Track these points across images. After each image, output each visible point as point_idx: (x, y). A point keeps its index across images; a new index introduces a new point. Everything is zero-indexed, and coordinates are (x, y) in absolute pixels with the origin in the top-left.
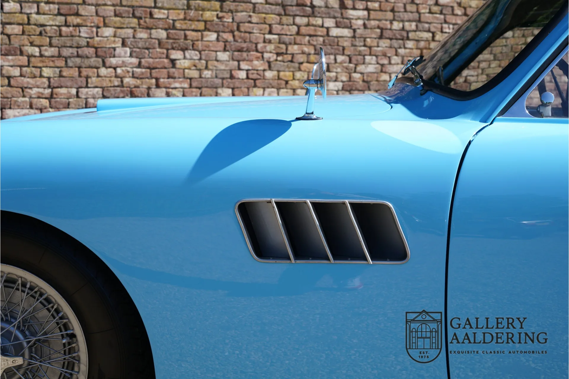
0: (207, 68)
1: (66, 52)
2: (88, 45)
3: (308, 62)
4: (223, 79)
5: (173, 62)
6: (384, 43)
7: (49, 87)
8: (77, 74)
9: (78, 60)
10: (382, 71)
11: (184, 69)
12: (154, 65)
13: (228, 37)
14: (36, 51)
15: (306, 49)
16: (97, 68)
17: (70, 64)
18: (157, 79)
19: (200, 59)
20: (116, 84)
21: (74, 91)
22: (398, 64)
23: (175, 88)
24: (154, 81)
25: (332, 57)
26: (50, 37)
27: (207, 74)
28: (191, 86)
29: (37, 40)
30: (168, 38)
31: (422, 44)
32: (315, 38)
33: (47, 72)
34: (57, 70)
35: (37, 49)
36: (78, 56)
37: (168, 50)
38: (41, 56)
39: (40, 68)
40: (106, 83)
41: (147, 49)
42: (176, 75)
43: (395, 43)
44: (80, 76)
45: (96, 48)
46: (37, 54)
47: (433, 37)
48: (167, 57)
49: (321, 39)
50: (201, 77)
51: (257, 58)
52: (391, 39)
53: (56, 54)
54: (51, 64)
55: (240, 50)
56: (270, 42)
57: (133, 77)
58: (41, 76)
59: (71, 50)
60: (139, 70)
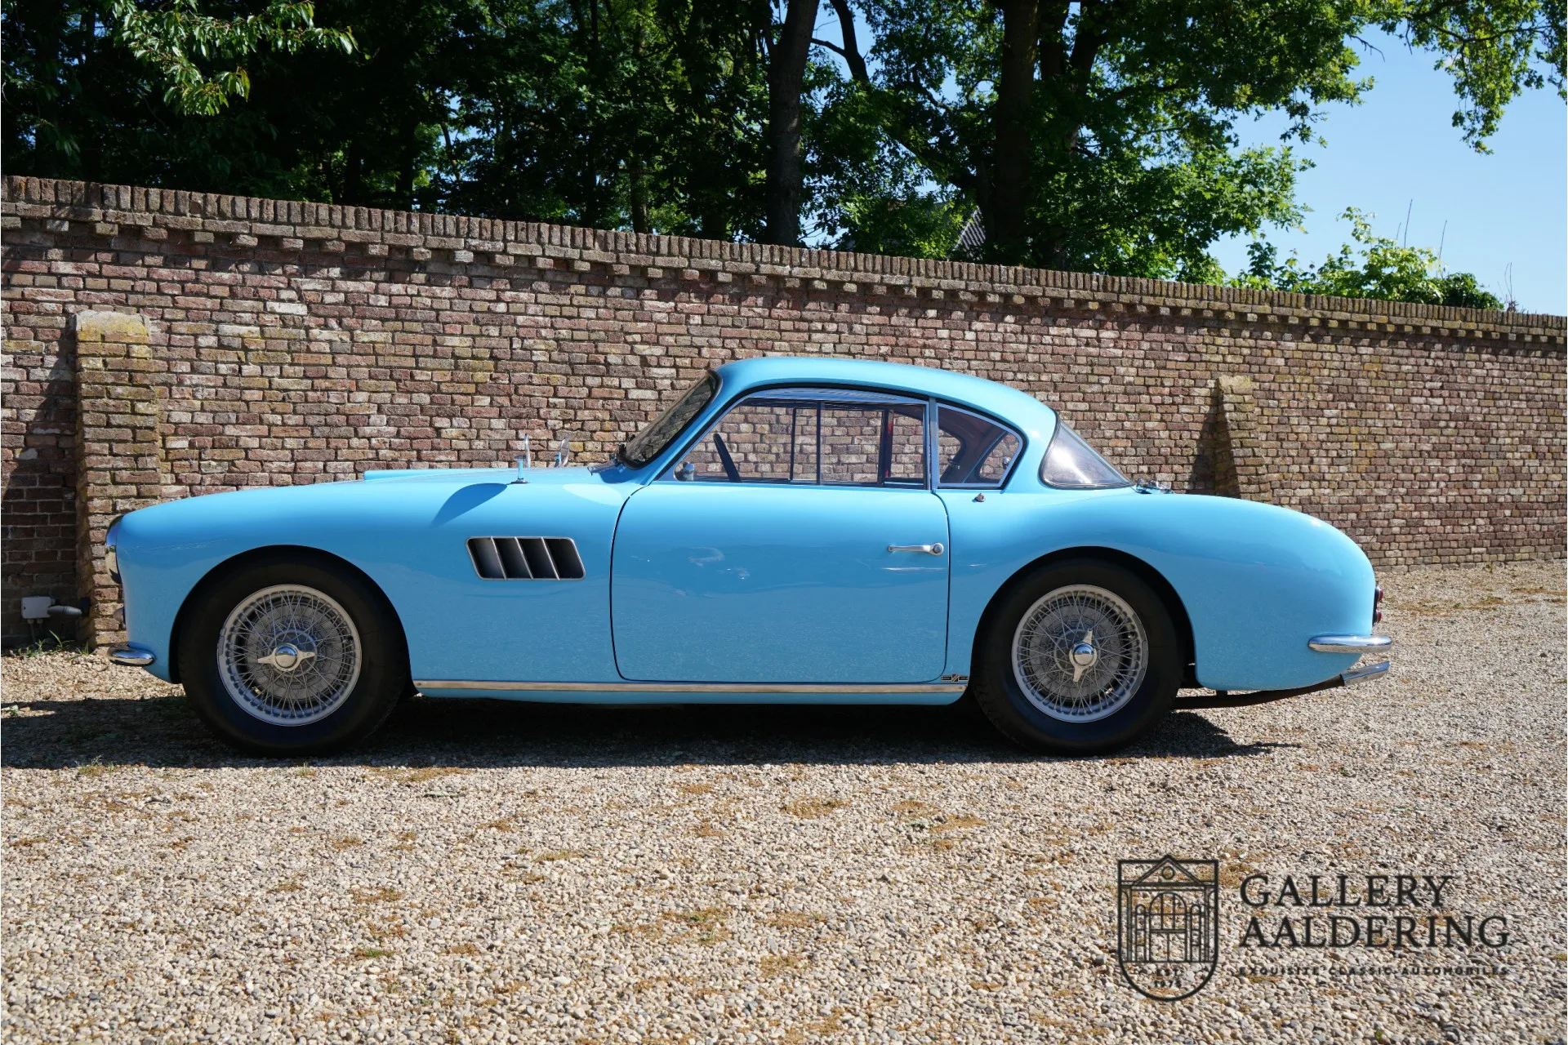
0: (478, 438)
1: (312, 420)
2: (338, 412)
3: (602, 430)
4: (498, 450)
5: (438, 430)
7: (292, 460)
8: (325, 445)
9: (327, 429)
11: (451, 440)
12: (416, 435)
13: (505, 401)
14: (278, 419)
15: (599, 415)
16: (349, 438)
17: (317, 433)
18: (419, 451)
19: (471, 427)
20: (371, 456)
21: (321, 465)
23: (441, 461)
24: (415, 453)
25: (632, 424)
26: (294, 403)
27: (478, 444)
28: (459, 459)
29: (279, 407)
30: (432, 402)
32: (610, 402)
33: (290, 443)
34: (302, 441)
35: (279, 417)
36: (326, 425)
37: (431, 417)
38: (284, 424)
39: (282, 438)
40: (359, 455)
41: (407, 416)
42: (442, 446)
44: (328, 447)
45: (347, 416)
46: (280, 423)
48: (431, 425)
49: (618, 403)
50: (471, 448)
51: (540, 426)
53: (301, 423)
54: (295, 434)
55: (519, 417)
56: (555, 406)
57: (391, 448)
58: (283, 448)
59: (318, 418)
60: (397, 440)
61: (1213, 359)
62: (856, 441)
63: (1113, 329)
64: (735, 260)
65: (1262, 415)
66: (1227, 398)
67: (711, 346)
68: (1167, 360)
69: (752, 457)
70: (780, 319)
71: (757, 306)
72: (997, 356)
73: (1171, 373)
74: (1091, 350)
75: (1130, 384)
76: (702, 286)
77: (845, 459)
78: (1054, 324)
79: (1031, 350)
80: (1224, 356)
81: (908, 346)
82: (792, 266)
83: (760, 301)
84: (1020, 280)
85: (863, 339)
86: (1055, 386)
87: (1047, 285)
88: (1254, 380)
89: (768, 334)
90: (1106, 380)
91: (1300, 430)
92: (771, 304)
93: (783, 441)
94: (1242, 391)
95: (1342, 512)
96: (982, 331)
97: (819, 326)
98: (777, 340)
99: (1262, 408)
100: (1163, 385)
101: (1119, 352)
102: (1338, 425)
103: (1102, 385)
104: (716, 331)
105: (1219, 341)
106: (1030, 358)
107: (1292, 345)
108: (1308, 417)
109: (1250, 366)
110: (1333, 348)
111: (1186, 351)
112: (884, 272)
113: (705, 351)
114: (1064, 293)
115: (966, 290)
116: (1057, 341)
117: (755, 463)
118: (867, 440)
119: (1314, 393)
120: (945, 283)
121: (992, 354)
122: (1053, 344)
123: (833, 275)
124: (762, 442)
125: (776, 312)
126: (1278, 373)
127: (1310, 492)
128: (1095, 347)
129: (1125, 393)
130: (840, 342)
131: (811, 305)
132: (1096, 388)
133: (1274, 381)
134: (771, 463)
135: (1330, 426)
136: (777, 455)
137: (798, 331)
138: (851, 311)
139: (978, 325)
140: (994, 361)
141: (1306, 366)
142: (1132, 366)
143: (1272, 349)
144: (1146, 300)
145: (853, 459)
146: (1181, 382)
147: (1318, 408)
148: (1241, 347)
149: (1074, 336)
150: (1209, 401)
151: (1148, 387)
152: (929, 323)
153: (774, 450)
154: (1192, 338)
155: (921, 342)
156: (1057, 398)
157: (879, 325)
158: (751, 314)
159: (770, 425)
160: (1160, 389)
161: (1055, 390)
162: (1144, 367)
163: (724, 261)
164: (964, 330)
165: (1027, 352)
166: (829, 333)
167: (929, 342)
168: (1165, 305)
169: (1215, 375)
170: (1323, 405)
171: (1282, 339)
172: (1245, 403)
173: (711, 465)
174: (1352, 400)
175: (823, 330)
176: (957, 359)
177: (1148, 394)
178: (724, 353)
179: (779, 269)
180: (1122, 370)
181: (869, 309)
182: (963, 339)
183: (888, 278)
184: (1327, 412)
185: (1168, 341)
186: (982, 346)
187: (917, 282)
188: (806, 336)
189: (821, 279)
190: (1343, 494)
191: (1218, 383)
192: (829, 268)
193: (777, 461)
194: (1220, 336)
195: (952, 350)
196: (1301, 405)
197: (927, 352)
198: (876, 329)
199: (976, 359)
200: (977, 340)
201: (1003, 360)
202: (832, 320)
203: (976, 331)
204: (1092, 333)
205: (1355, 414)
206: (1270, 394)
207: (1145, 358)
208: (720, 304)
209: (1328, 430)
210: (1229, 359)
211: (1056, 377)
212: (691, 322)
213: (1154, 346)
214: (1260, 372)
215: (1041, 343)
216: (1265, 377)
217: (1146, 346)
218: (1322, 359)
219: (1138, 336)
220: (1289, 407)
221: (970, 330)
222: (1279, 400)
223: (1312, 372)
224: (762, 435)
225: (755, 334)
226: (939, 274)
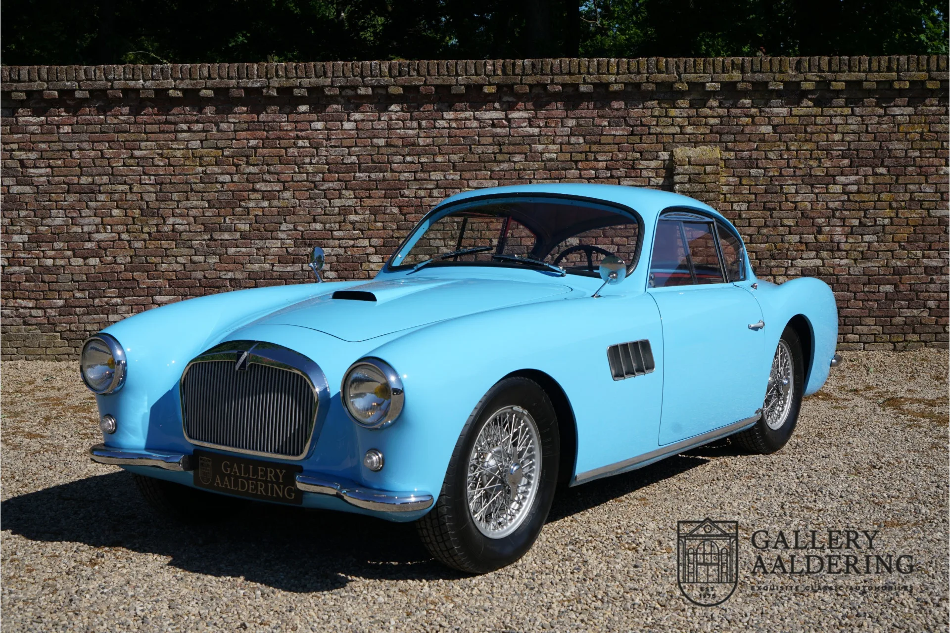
6: (71, 198)
10: (72, 224)
22: (90, 216)
31: (116, 196)
43: (85, 197)
47: (131, 189)
52: (80, 193)
61: (666, 131)
62: (228, 221)
63: (526, 109)
64: (91, 80)
65: (741, 184)
66: (679, 169)
67: (80, 149)
68: (601, 135)
69: (125, 236)
70: (146, 123)
71: (122, 115)
72: (381, 142)
73: (608, 147)
74: (498, 130)
75: (551, 160)
76: (68, 102)
77: (217, 235)
78: (450, 108)
79: (422, 135)
80: (681, 127)
81: (279, 138)
82: (145, 80)
83: (126, 110)
84: (396, 72)
85: (232, 135)
86: (454, 166)
87: (429, 74)
88: (727, 149)
89: (133, 137)
90: (517, 158)
91: (798, 199)
92: (135, 112)
93: (155, 222)
94: (706, 162)
95: (869, 283)
96: (363, 120)
97: (185, 127)
98: (142, 141)
99: (740, 177)
100: (596, 160)
101: (536, 131)
102: (859, 192)
103: (515, 162)
104: (85, 137)
105: (673, 112)
106: (421, 141)
107: (784, 111)
108: (812, 186)
109: (717, 136)
110: (848, 111)
111: (628, 125)
112: (239, 78)
113: (75, 154)
114: (453, 81)
115: (332, 86)
116: (454, 125)
117: (128, 241)
118: (240, 220)
119: (820, 160)
120: (306, 82)
121: (375, 140)
122: (450, 128)
123: (187, 84)
124: (134, 223)
125: (142, 118)
126: (762, 140)
127: (819, 262)
128: (504, 127)
129: (545, 169)
130: (206, 139)
131: (175, 110)
132: (505, 166)
133: (757, 149)
134: (145, 240)
135: (844, 192)
136: (149, 234)
137: (163, 132)
138: (217, 112)
139: (357, 116)
140: (379, 147)
141: (806, 132)
142: (554, 143)
143: (753, 117)
144: (558, 79)
145: (226, 236)
146: (620, 156)
147: (827, 175)
148: (706, 117)
149: (475, 118)
150: (663, 172)
151: (576, 162)
152: (301, 117)
153: (146, 229)
154: (636, 112)
155: (292, 134)
156: (457, 177)
157: (245, 122)
158: (116, 121)
159: (141, 210)
160: (592, 164)
161: (455, 169)
162: (569, 143)
163: (79, 82)
164: (341, 121)
165: (418, 137)
166: (194, 132)
167: (303, 134)
168: (585, 82)
169: (668, 146)
170: (832, 171)
171: (766, 105)
172: (705, 173)
173: (86, 244)
174: (882, 165)
175: (189, 130)
176: (335, 147)
177: (577, 169)
178: (92, 154)
179: (132, 84)
180: (540, 148)
181: (236, 109)
182: (342, 129)
183: (243, 82)
184: (841, 179)
185: (603, 117)
186: (361, 134)
187: (275, 83)
188: (172, 136)
189: (175, 88)
190: (870, 264)
191: (672, 155)
192: (182, 79)
193: (150, 240)
194: (675, 107)
195: (329, 139)
196: (798, 172)
197: (300, 143)
198: (245, 126)
199: (356, 146)
200: (357, 129)
201: (388, 145)
202: (197, 122)
203: (355, 121)
204: (500, 115)
205: (887, 179)
206: (751, 163)
207: (572, 134)
208: (89, 115)
209: (846, 197)
210: (689, 129)
211: (454, 158)
212: (61, 131)
213: (582, 122)
214: (735, 141)
215: (435, 127)
216: (743, 146)
217: (571, 123)
218: (831, 123)
219: (561, 113)
220: (781, 175)
221: (349, 120)
222: (765, 169)
223: (815, 138)
224: (134, 218)
225: (122, 137)
226: (299, 74)
